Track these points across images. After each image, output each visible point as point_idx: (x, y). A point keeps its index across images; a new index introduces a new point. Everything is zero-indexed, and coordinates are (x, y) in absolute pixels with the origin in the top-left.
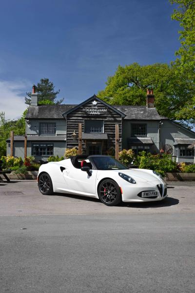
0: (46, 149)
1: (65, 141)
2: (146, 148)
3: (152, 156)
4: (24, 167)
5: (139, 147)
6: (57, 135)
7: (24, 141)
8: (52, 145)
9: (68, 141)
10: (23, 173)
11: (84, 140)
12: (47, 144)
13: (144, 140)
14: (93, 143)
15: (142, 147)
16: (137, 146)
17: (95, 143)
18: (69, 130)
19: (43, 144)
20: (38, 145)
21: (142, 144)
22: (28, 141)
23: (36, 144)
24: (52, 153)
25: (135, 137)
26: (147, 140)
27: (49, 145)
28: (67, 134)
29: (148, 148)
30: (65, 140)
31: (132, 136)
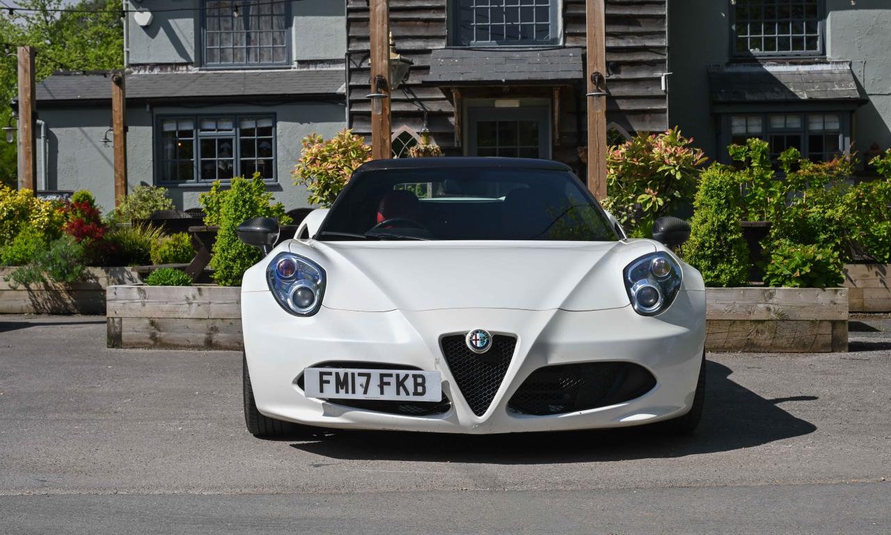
0: (236, 148)
1: (340, 98)
2: (816, 125)
3: (807, 168)
4: (69, 244)
5: (778, 123)
6: (301, 62)
7: (106, 104)
8: (265, 124)
9: (354, 96)
10: (62, 276)
11: (446, 87)
12: (237, 120)
13: (809, 79)
14: (501, 103)
15: (794, 123)
16: (766, 117)
17: (514, 103)
18: (357, 31)
19: (216, 118)
20: (188, 126)
21: (792, 105)
22: (132, 104)
23: (179, 119)
24: (268, 170)
25: (753, 61)
26: (828, 80)
27: (249, 125)
28: (349, 54)
29: (834, 125)
30: (342, 89)
31: (734, 60)
